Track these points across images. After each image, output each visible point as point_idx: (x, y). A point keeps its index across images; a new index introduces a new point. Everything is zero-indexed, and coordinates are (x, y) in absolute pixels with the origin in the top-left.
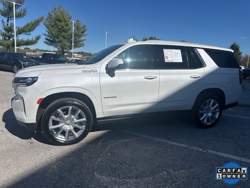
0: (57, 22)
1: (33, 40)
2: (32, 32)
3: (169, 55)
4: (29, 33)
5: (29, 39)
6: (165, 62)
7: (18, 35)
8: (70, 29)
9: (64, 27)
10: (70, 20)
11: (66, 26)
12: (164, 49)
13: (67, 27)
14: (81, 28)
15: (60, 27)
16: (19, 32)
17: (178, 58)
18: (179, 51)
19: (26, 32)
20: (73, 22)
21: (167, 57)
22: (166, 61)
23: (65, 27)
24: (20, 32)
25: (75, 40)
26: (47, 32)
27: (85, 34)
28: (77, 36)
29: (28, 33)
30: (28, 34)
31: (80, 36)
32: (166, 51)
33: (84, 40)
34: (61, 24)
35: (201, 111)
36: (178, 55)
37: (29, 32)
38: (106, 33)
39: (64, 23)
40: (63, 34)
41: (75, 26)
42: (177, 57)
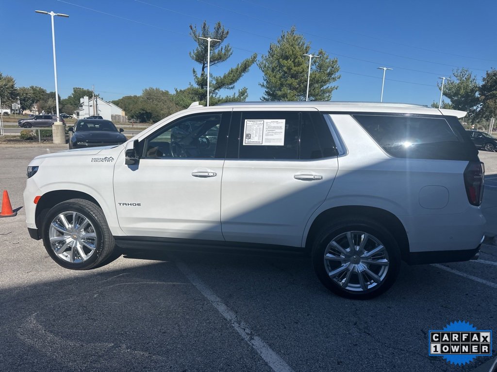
0: (281, 60)
1: (234, 97)
2: (235, 84)
3: (254, 132)
4: (232, 86)
5: (229, 96)
6: (244, 144)
7: (217, 91)
8: (303, 70)
9: (292, 69)
10: (307, 53)
11: (295, 66)
12: (246, 120)
13: (296, 68)
14: (328, 67)
15: (285, 69)
16: (218, 86)
17: (275, 137)
18: (282, 123)
19: (228, 84)
20: (311, 56)
21: (249, 136)
22: (246, 142)
23: (294, 68)
24: (220, 85)
25: (313, 90)
26: (265, 80)
27: (336, 76)
28: (317, 82)
29: (230, 86)
30: (232, 88)
31: (325, 82)
32: (249, 124)
33: (334, 88)
34: (286, 62)
35: (328, 255)
36: (276, 130)
37: (231, 84)
38: (385, 69)
39: (292, 60)
40: (290, 80)
41: (317, 64)
42: (273, 135)
